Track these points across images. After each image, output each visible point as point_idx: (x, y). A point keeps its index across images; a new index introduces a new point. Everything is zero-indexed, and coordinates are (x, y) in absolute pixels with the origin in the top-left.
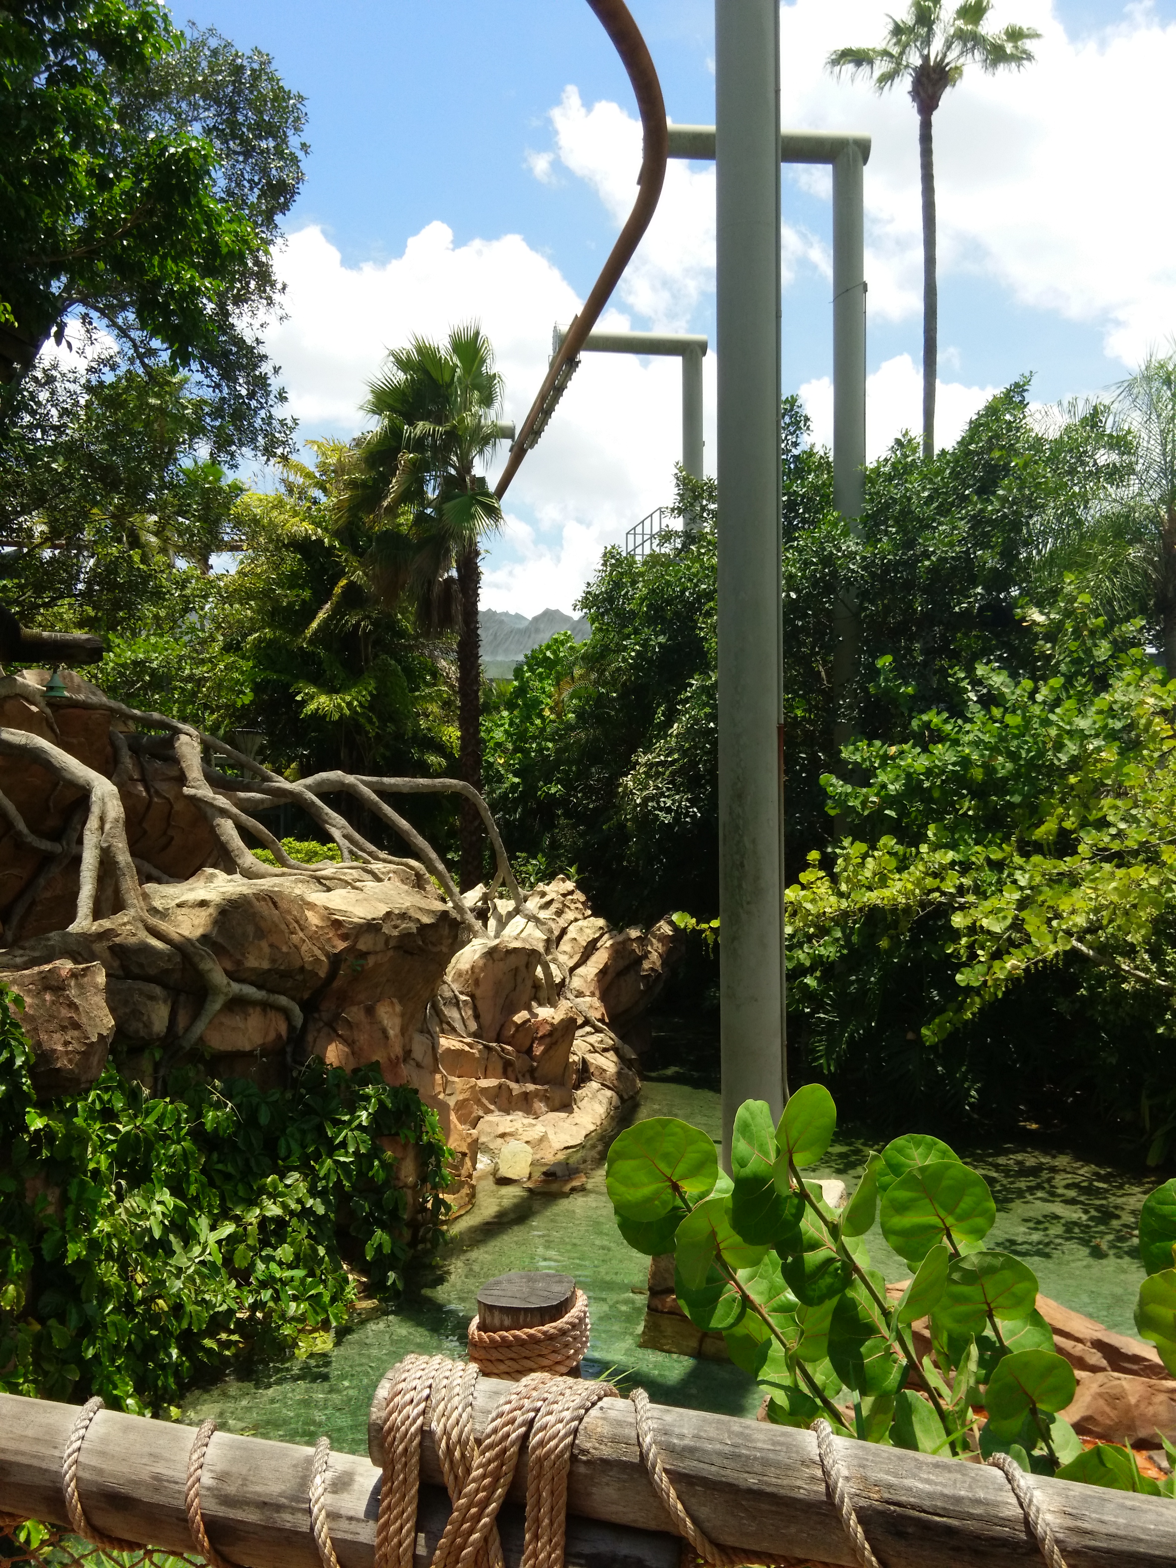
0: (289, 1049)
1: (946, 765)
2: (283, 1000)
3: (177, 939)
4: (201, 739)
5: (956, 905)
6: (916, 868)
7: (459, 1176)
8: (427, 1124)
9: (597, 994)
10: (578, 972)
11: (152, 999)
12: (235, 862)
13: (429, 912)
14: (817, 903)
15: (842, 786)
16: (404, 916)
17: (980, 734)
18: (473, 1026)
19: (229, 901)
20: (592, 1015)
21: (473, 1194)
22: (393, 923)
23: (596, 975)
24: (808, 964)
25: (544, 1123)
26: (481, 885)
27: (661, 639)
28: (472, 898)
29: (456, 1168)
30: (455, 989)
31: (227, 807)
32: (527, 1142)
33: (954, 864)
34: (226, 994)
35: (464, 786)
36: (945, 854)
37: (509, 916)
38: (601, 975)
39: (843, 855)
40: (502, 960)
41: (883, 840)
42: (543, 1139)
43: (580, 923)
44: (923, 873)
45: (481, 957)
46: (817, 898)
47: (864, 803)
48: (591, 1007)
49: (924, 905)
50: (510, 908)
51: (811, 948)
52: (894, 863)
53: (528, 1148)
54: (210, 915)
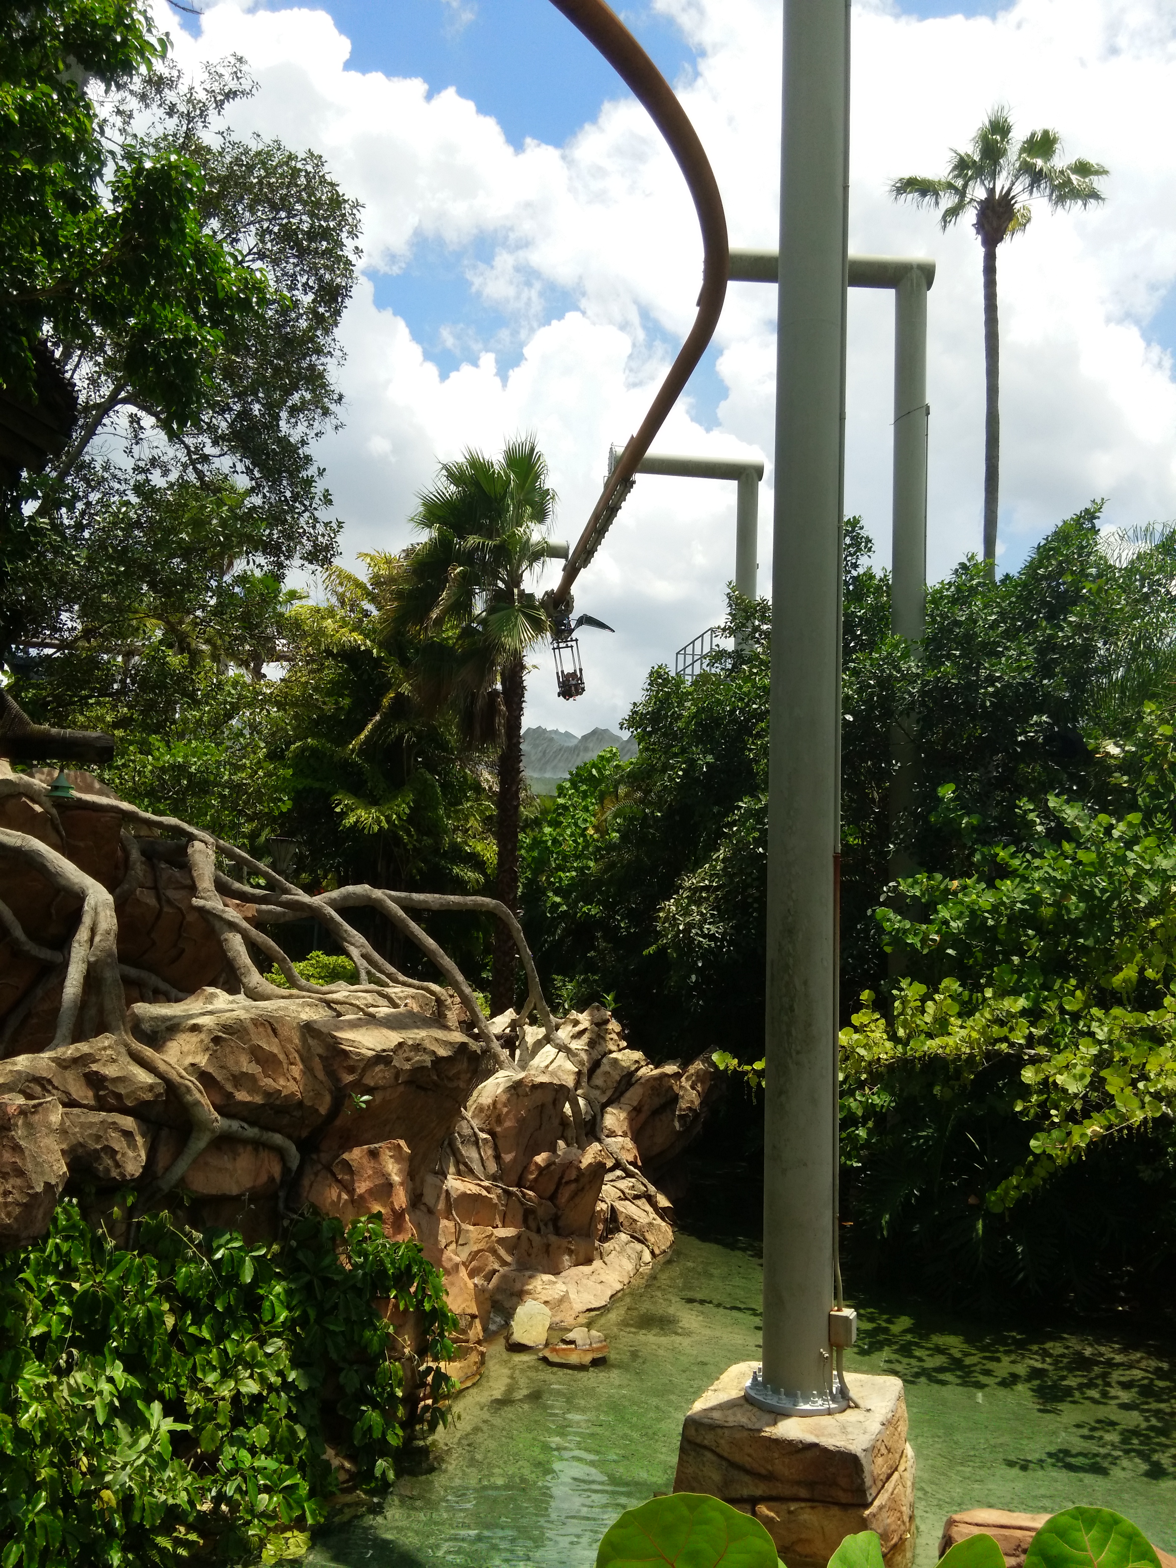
0: (282, 1194)
1: (1014, 903)
2: (278, 1139)
3: (162, 1067)
4: (218, 847)
5: (1026, 1057)
6: (982, 1015)
7: (467, 1341)
8: (430, 1286)
9: (629, 1134)
10: (609, 1109)
11: (127, 1135)
12: (240, 981)
13: (446, 1043)
14: (871, 1048)
15: (900, 922)
16: (417, 1047)
17: (1050, 871)
18: (493, 1167)
19: (224, 1026)
20: (624, 1157)
21: (483, 1363)
22: (405, 1055)
23: (629, 1114)
24: (860, 1113)
25: (566, 1281)
26: (511, 1010)
27: (710, 758)
28: (500, 1023)
29: (464, 1332)
30: (474, 1125)
31: (237, 920)
32: (546, 1303)
33: (1024, 1013)
34: (213, 1131)
35: (497, 905)
36: (1015, 1001)
37: (539, 1045)
38: (635, 1112)
39: (901, 997)
40: (527, 1095)
41: (946, 982)
42: (563, 1299)
43: (614, 1055)
44: (989, 1021)
45: (504, 1092)
46: (871, 1042)
47: (924, 941)
48: (623, 1148)
49: (988, 1055)
50: (540, 1037)
51: (864, 1095)
52: (956, 1008)
53: (546, 1310)
54: (202, 1041)
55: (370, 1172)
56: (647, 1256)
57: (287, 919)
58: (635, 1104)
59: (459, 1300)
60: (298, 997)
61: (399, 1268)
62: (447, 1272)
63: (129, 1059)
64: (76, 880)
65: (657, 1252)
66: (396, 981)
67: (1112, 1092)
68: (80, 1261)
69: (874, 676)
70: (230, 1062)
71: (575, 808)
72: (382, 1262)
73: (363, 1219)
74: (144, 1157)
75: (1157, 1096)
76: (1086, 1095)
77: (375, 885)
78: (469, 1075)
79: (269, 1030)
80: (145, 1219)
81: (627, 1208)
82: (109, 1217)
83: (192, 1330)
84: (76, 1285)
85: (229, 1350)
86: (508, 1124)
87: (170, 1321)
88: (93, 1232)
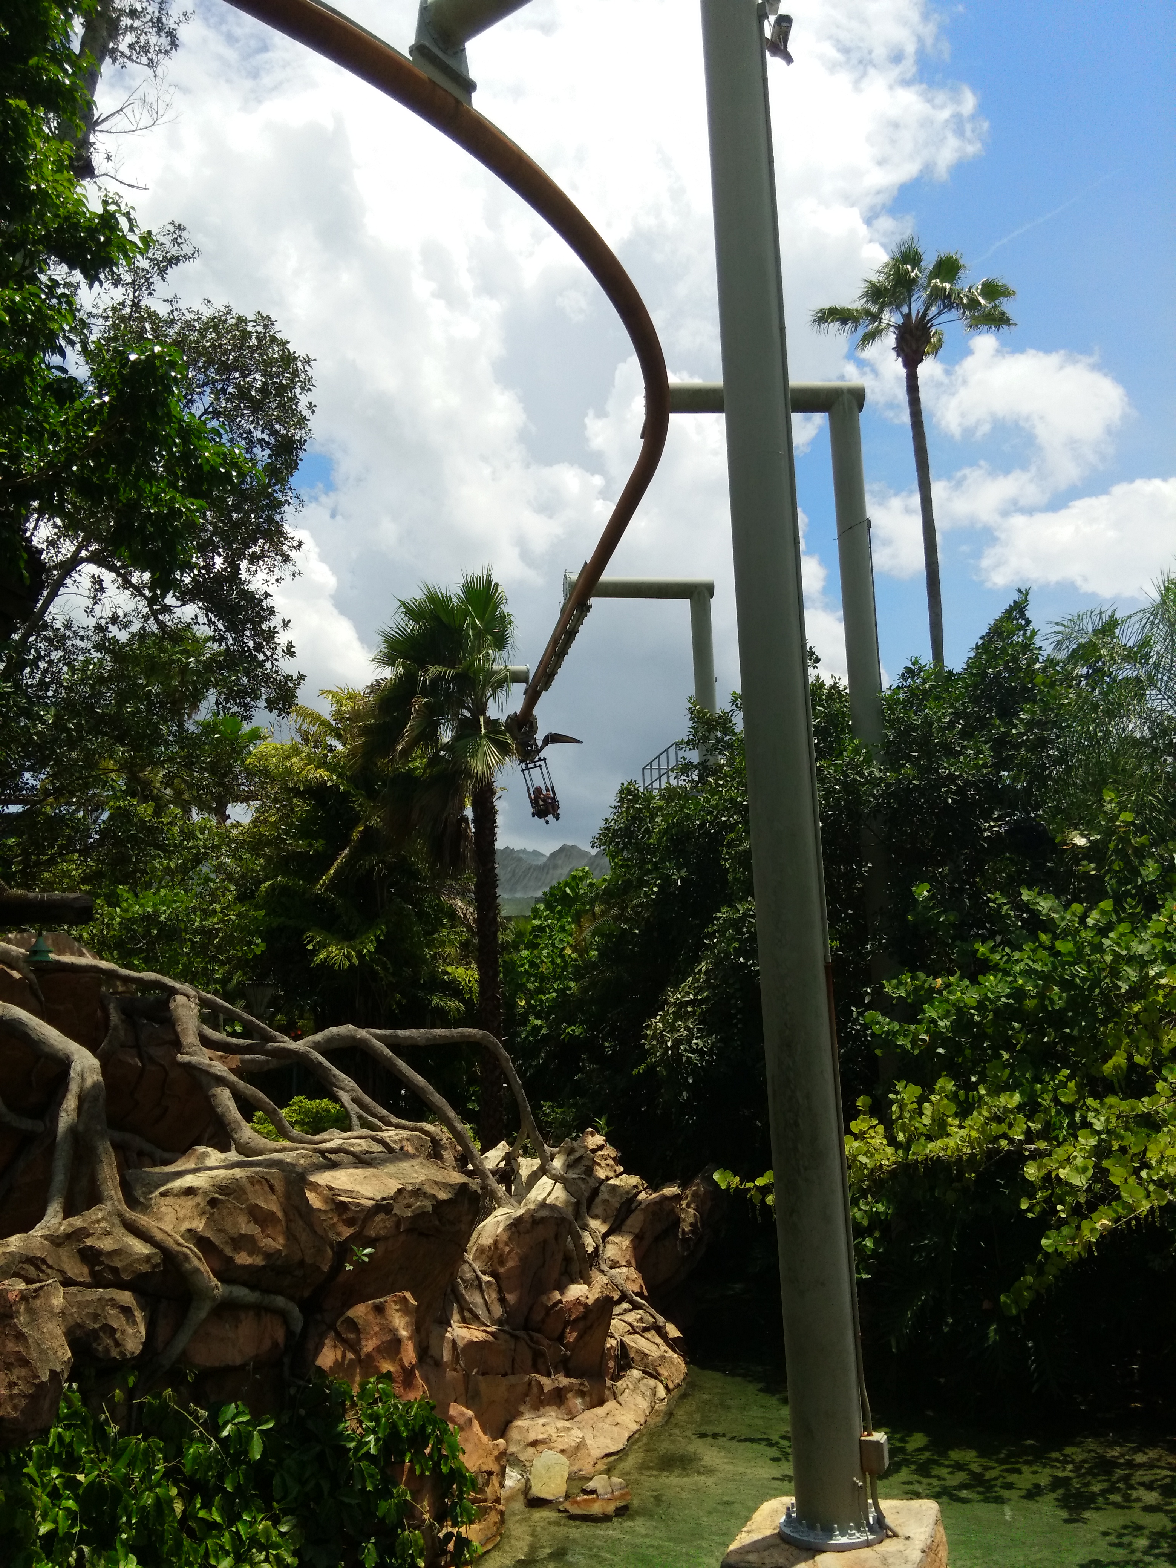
0: (286, 1360)
1: (998, 998)
2: (280, 1301)
3: (158, 1235)
4: (200, 999)
5: (1027, 1153)
6: (980, 1114)
7: (485, 1501)
8: (445, 1445)
9: (633, 1263)
10: (611, 1238)
11: (126, 1311)
12: (232, 1137)
13: (446, 1186)
14: (872, 1155)
15: (889, 1024)
16: (417, 1192)
17: (1031, 963)
18: (498, 1311)
19: (220, 1187)
20: (629, 1288)
21: (502, 1521)
22: (406, 1202)
23: (632, 1241)
24: (865, 1222)
25: (581, 1426)
26: (503, 1142)
27: (684, 873)
28: (494, 1158)
29: (482, 1491)
30: (476, 1268)
31: (224, 1074)
32: (562, 1451)
33: (1020, 1108)
34: (214, 1299)
35: (484, 1035)
36: (1011, 1097)
37: (534, 1177)
38: (638, 1240)
39: (897, 1101)
40: (528, 1232)
41: (940, 1083)
42: (580, 1446)
43: (612, 1181)
44: (987, 1118)
45: (504, 1230)
46: (871, 1149)
47: (915, 1041)
48: (628, 1278)
49: (990, 1154)
50: (535, 1168)
51: (868, 1204)
52: (953, 1108)
53: (563, 1459)
54: (198, 1205)
55: (376, 1329)
56: (661, 1392)
57: (271, 1066)
58: (637, 1231)
59: (475, 1457)
60: (292, 1149)
61: (413, 1430)
62: (462, 1429)
63: (123, 1230)
64: (61, 1047)
65: (671, 1386)
66: (389, 1124)
67: (1117, 1183)
68: (84, 1450)
69: (838, 781)
70: (228, 1225)
71: (552, 931)
72: (394, 1425)
73: (372, 1380)
74: (143, 1333)
75: (1161, 1184)
76: (1089, 1187)
77: (359, 1025)
78: (470, 1217)
79: (267, 1188)
80: (147, 1399)
81: (638, 1343)
82: (111, 1401)
83: (202, 1514)
84: (81, 1477)
85: (242, 1533)
86: (510, 1264)
87: (178, 1507)
88: (96, 1418)
